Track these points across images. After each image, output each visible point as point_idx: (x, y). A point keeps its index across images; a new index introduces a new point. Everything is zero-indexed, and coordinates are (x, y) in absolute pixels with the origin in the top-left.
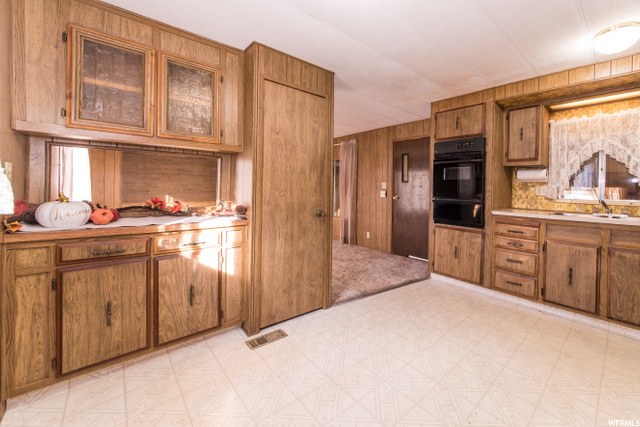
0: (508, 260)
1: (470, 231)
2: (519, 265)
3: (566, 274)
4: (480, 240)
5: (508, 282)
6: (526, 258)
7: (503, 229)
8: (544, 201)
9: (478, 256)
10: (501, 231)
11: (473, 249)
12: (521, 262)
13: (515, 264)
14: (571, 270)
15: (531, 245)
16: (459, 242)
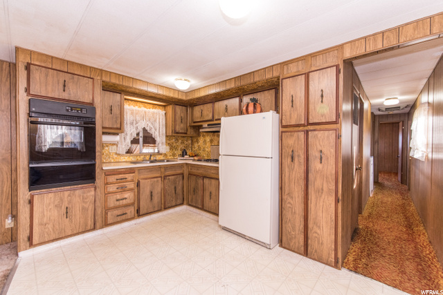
0: (117, 200)
1: (82, 188)
2: (124, 200)
3: (149, 196)
4: (93, 193)
5: (118, 216)
6: (129, 194)
7: (112, 179)
8: (115, 156)
9: (91, 207)
10: (111, 181)
11: (86, 203)
12: (126, 199)
13: (121, 201)
14: (152, 192)
15: (132, 185)
16: (70, 202)
